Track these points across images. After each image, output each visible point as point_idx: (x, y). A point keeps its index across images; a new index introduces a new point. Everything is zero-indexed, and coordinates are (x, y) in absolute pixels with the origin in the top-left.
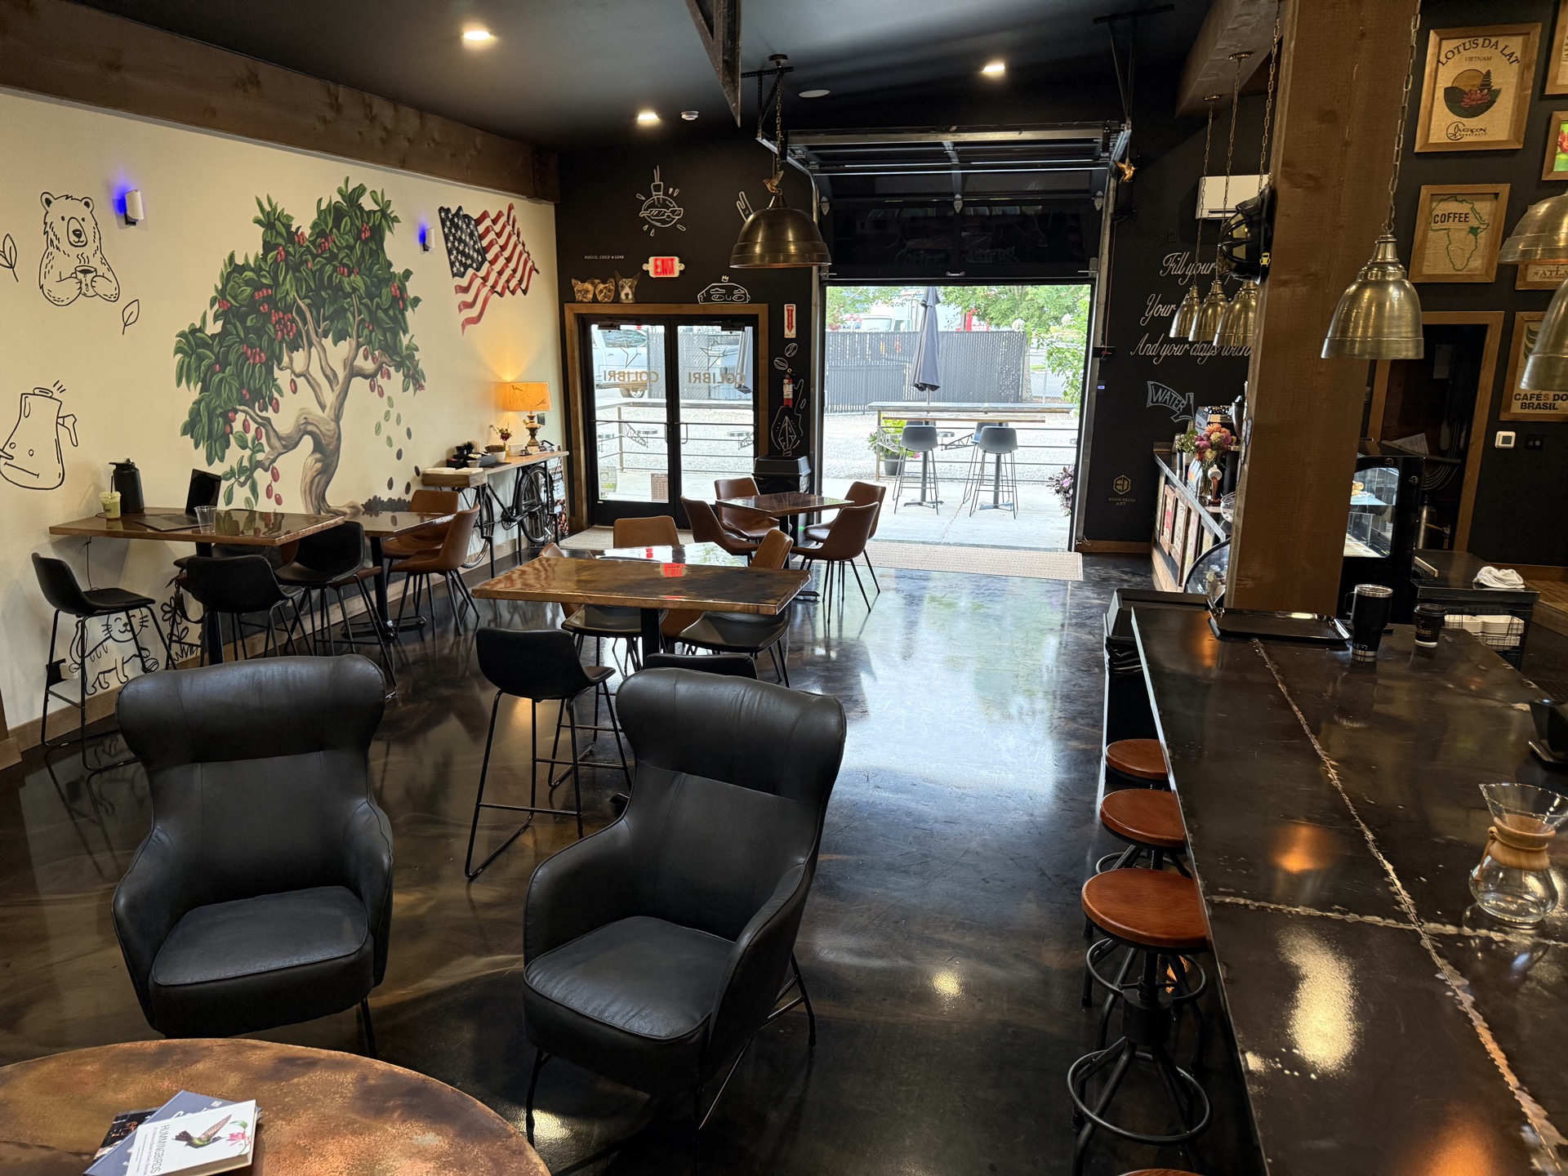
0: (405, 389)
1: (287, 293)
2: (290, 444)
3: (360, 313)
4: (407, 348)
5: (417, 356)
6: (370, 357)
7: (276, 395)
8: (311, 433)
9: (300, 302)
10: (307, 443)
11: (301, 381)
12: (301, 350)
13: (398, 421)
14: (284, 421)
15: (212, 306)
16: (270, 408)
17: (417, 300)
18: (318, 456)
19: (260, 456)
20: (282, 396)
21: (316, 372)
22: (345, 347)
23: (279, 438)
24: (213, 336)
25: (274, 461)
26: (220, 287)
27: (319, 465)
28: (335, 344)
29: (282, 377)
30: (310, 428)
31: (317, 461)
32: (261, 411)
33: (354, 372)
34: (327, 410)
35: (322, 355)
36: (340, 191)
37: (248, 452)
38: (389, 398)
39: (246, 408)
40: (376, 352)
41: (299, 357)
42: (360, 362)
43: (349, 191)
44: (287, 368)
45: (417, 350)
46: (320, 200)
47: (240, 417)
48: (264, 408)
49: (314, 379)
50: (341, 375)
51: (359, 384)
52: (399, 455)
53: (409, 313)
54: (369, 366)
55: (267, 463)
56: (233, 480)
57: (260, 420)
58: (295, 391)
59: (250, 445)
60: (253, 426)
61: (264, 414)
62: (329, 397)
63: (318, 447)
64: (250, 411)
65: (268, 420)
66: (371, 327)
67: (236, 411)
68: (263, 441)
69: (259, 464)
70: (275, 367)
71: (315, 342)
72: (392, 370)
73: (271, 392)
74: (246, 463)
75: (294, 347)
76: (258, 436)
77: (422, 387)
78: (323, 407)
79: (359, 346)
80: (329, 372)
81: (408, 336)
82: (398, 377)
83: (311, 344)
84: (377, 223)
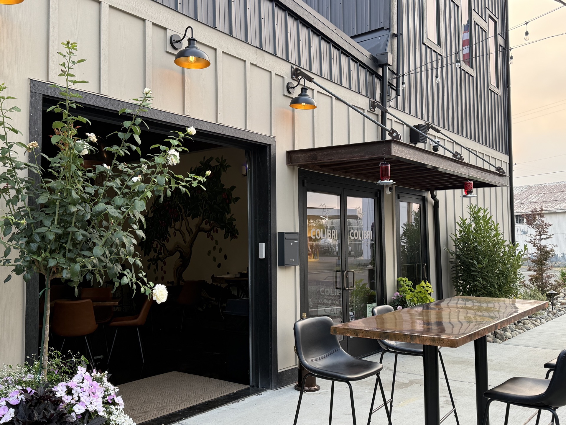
0: (226, 237)
1: (176, 202)
2: (171, 253)
3: (205, 207)
4: (229, 219)
5: (234, 223)
6: (208, 224)
7: (168, 236)
8: (180, 251)
9: (180, 205)
10: (178, 254)
11: (178, 233)
12: (179, 221)
13: (220, 250)
14: (170, 246)
15: (151, 209)
16: (165, 241)
17: (237, 199)
18: (181, 260)
19: (160, 256)
20: (170, 237)
21: (184, 229)
22: (197, 220)
23: (168, 251)
24: (150, 218)
25: (165, 258)
26: (154, 203)
27: (181, 263)
28: (193, 219)
29: (171, 231)
30: (179, 249)
31: (181, 261)
32: (162, 241)
33: (199, 229)
34: (186, 243)
35: (187, 223)
36: (201, 163)
37: (156, 254)
38: (216, 241)
39: (158, 240)
40: (212, 222)
41: (178, 224)
42: (203, 225)
43: (205, 161)
44: (173, 228)
45: (235, 220)
46: (192, 168)
47: (155, 243)
48: (163, 240)
49: (183, 232)
50: (194, 230)
51: (202, 235)
52: (219, 266)
53: (232, 205)
54: (208, 227)
55: (162, 259)
56: (151, 262)
57: (161, 244)
58: (175, 236)
59: (157, 252)
60: (159, 246)
61: (163, 242)
62: (188, 238)
63: (182, 256)
64: (159, 241)
65: (164, 244)
66: (210, 212)
67: (154, 241)
68: (162, 251)
69: (160, 259)
70: (169, 227)
71: (184, 218)
72: (219, 229)
73: (167, 236)
74: (155, 257)
75: (176, 220)
76: (160, 249)
77: (236, 237)
78: (185, 242)
79: (203, 219)
80: (189, 229)
81: (230, 215)
82: (222, 232)
83: (183, 219)
84: (217, 170)
